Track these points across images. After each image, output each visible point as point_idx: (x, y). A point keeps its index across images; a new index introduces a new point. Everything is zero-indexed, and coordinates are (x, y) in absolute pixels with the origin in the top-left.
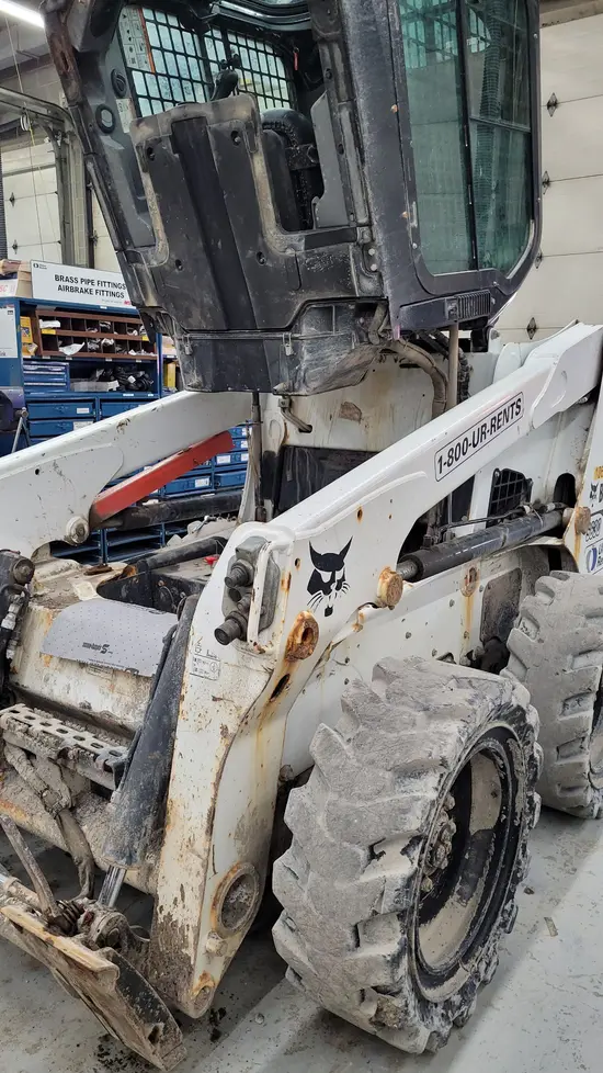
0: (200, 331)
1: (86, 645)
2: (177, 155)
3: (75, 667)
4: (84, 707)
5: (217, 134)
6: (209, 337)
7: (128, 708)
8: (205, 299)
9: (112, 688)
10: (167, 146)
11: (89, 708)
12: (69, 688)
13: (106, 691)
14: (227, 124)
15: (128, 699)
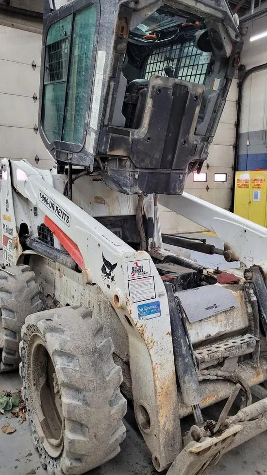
0: (146, 169)
1: (207, 309)
2: (173, 97)
3: (198, 323)
4: (208, 337)
5: (191, 94)
6: (148, 171)
7: (226, 326)
8: (156, 156)
9: (217, 322)
10: (170, 92)
11: (210, 335)
12: (198, 334)
13: (215, 324)
14: (194, 92)
15: (225, 322)
